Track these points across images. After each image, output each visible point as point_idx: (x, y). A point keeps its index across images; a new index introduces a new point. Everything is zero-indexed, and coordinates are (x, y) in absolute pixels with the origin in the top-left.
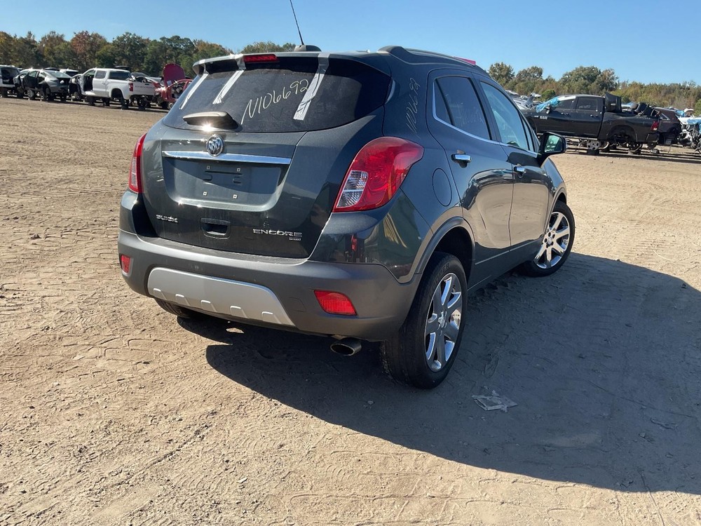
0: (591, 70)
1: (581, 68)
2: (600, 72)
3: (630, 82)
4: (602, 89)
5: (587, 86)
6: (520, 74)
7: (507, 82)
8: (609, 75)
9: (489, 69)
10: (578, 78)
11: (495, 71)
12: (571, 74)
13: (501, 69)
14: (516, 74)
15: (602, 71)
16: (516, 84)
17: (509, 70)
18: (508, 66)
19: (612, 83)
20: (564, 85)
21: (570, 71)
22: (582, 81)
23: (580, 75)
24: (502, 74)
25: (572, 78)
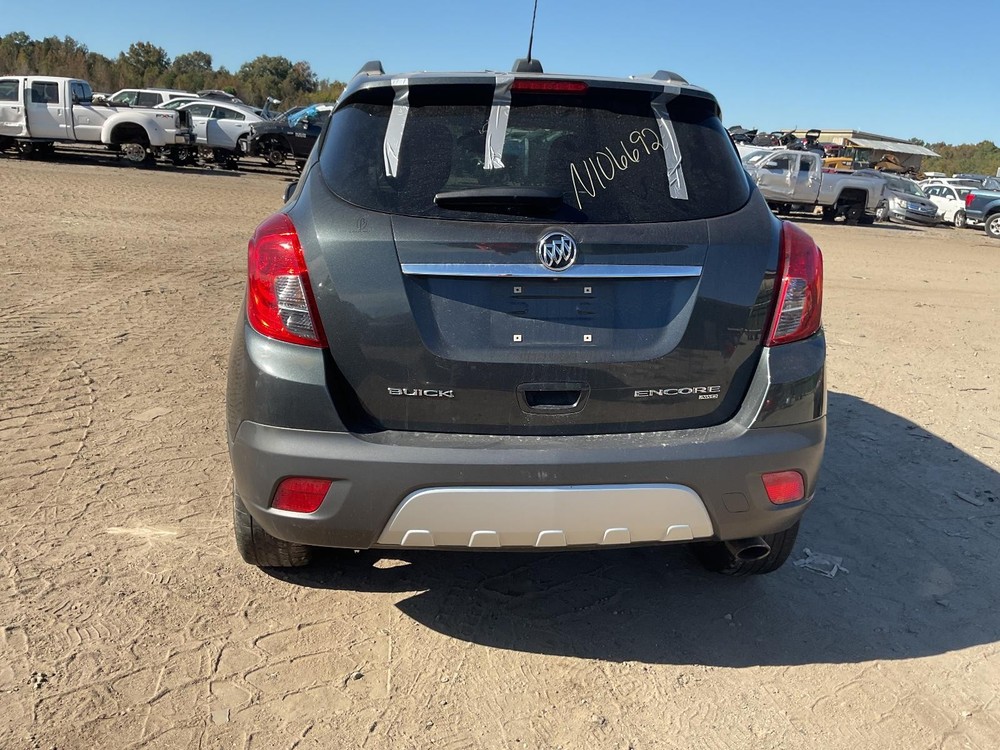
0: (279, 61)
1: (265, 57)
2: (291, 66)
3: (332, 81)
4: (297, 89)
5: (276, 84)
6: (178, 61)
7: (160, 73)
8: (304, 70)
9: (128, 51)
10: (263, 71)
11: (138, 55)
12: (252, 66)
13: (147, 52)
14: (172, 61)
15: (293, 64)
16: (175, 76)
17: (160, 55)
18: (158, 48)
19: (309, 82)
20: (245, 81)
21: (250, 61)
22: (268, 77)
23: (265, 68)
24: (151, 59)
25: (256, 70)
